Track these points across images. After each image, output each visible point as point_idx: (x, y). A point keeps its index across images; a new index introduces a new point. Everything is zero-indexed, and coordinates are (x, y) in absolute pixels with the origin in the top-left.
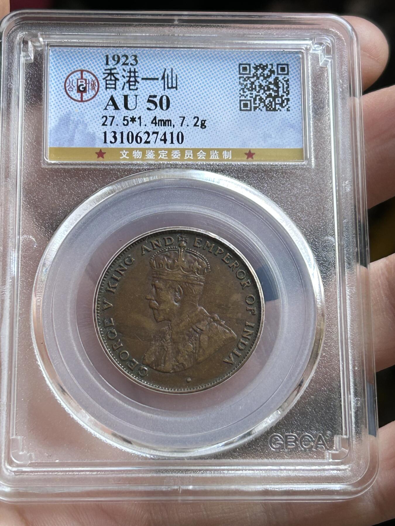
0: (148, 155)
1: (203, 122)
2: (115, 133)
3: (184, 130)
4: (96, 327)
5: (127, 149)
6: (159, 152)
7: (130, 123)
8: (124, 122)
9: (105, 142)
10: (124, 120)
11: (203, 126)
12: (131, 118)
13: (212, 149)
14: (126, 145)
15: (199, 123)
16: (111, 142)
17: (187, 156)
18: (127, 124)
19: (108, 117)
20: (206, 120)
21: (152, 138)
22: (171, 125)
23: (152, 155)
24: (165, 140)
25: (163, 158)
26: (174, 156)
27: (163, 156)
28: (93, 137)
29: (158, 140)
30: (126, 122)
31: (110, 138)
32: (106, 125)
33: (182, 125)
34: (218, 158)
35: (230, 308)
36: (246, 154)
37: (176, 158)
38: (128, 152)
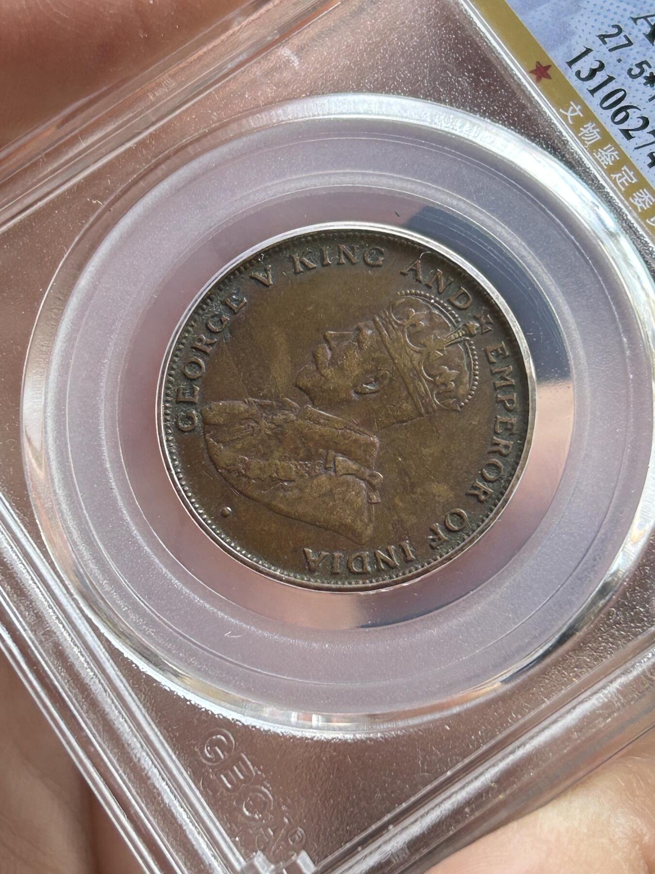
0: (604, 153)
2: (602, 66)
5: (585, 109)
6: (625, 168)
7: (641, 80)
8: (634, 67)
9: (571, 63)
10: (640, 65)
12: (652, 73)
14: (594, 102)
16: (578, 74)
18: (634, 77)
19: (622, 35)
21: (643, 137)
23: (608, 159)
25: (619, 182)
26: (637, 199)
27: (623, 180)
28: (564, 35)
29: (647, 150)
30: (636, 71)
31: (585, 65)
32: (605, 43)
35: (414, 493)
37: (636, 203)
38: (582, 115)
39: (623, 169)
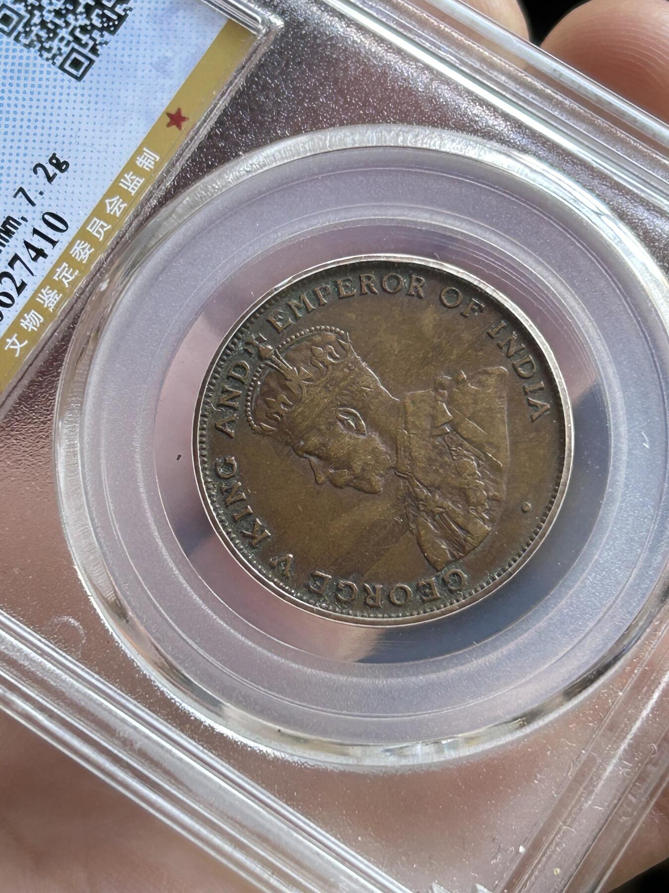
0: (47, 302)
1: (54, 161)
3: (45, 204)
4: (312, 610)
5: (8, 334)
6: (55, 278)
11: (61, 166)
13: (118, 180)
15: (51, 170)
17: (98, 232)
20: (54, 155)
21: (19, 272)
22: (19, 224)
23: (52, 295)
24: (40, 253)
25: (71, 278)
26: (83, 256)
27: (67, 275)
29: (31, 265)
33: (33, 204)
34: (142, 181)
35: (441, 344)
36: (169, 125)
37: (87, 256)
38: (16, 335)
39: (57, 279)
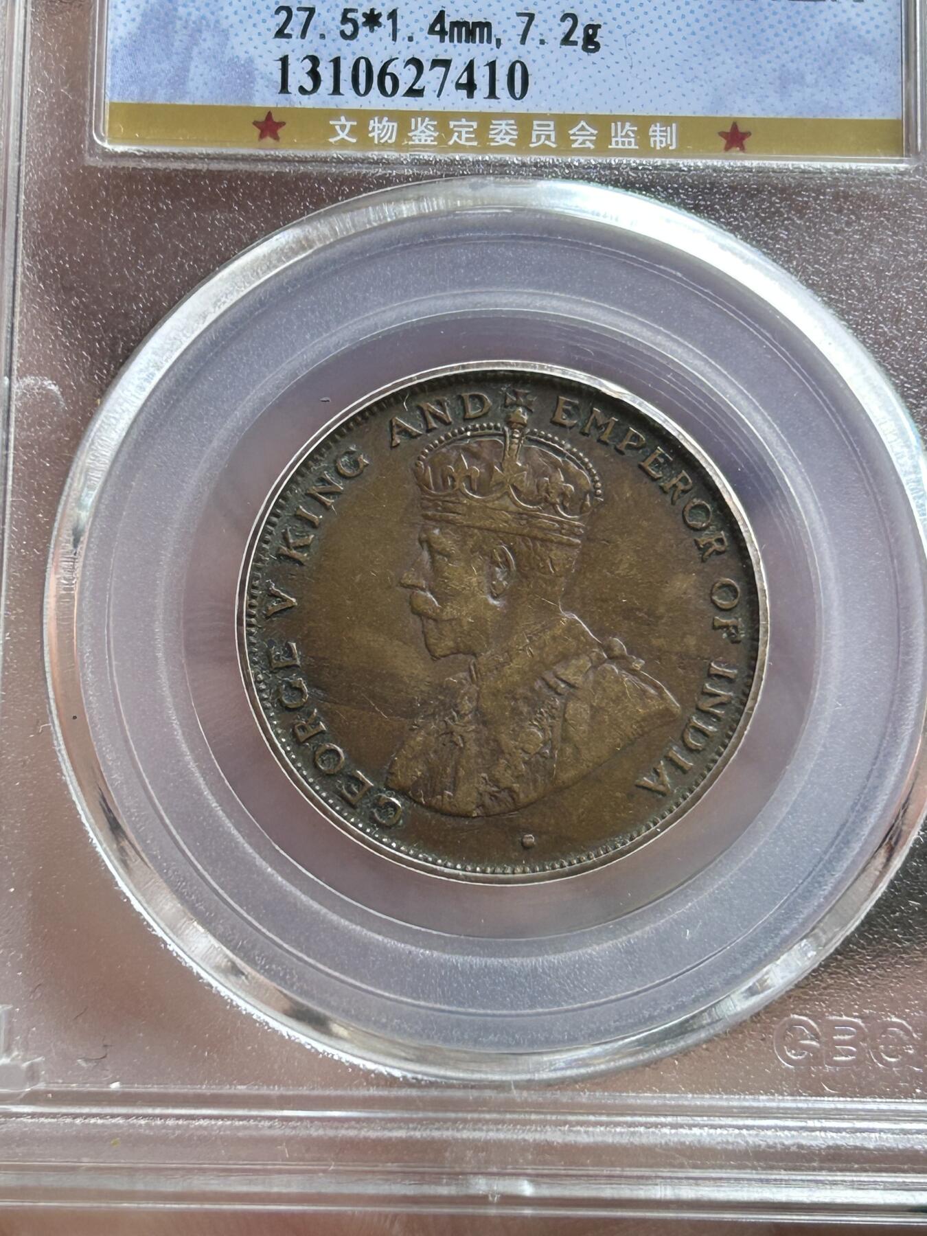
0: (417, 132)
1: (591, 32)
2: (315, 60)
3: (531, 54)
4: (245, 668)
5: (351, 114)
6: (452, 124)
7: (364, 31)
8: (343, 27)
9: (284, 88)
10: (345, 20)
11: (591, 42)
12: (364, 15)
13: (616, 118)
14: (349, 99)
15: (578, 35)
16: (302, 90)
17: (538, 137)
18: (354, 35)
19: (294, 11)
20: (599, 26)
21: (431, 78)
22: (489, 41)
23: (428, 133)
24: (470, 87)
25: (463, 142)
26: (498, 138)
27: (464, 136)
28: (246, 73)
29: (450, 86)
30: (348, 29)
31: (299, 75)
32: (289, 36)
33: (523, 41)
34: (633, 146)
35: (661, 617)
36: (722, 134)
37: (502, 142)
38: (355, 123)
39: (451, 127)
